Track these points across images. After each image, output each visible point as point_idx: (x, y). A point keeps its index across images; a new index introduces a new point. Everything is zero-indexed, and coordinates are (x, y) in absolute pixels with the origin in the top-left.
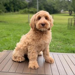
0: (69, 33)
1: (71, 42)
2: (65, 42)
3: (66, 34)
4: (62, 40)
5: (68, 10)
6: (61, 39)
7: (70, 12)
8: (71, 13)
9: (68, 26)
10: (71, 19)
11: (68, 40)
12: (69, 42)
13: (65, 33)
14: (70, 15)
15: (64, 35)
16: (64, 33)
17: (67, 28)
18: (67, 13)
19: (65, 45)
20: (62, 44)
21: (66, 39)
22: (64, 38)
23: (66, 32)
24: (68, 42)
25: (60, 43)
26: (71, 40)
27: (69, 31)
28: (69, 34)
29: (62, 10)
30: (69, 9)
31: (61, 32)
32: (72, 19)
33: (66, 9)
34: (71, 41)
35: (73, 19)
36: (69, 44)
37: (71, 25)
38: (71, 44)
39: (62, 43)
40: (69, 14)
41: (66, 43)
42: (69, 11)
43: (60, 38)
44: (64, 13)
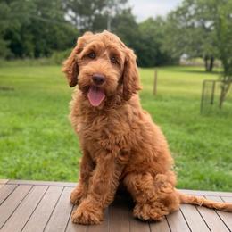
0: (205, 125)
1: (210, 154)
2: (191, 152)
3: (196, 129)
4: (182, 146)
5: (201, 57)
6: (179, 144)
7: (209, 62)
8: (212, 66)
9: (202, 104)
10: (212, 83)
11: (201, 146)
12: (205, 153)
13: (192, 127)
14: (209, 70)
15: (190, 132)
16: (188, 125)
17: (198, 111)
18: (199, 65)
19: (192, 163)
20: (184, 161)
21: (194, 145)
22: (189, 141)
23: (194, 123)
24: (203, 154)
25: (177, 156)
26: (211, 148)
27: (204, 119)
28: (205, 128)
29: (185, 56)
30: (204, 54)
31: (179, 124)
32: (214, 82)
33: (195, 53)
34: (210, 151)
35: (217, 84)
36: (203, 161)
37: (212, 103)
38: (210, 162)
39: (184, 158)
40: (203, 69)
41: (193, 156)
42: (206, 59)
43: (177, 142)
44: (189, 65)
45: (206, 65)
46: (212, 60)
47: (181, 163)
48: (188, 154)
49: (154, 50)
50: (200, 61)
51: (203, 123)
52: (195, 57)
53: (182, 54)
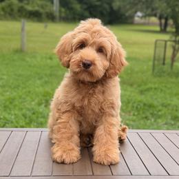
0: (156, 86)
1: (160, 113)
2: (141, 112)
3: (148, 90)
4: (133, 107)
5: (155, 15)
6: (130, 105)
7: (163, 21)
8: (166, 25)
9: (154, 65)
10: (164, 43)
11: (151, 106)
12: (155, 112)
13: (143, 87)
15: (142, 92)
16: (139, 86)
17: (150, 72)
18: (153, 24)
19: (142, 122)
20: (134, 121)
21: (145, 105)
22: (140, 101)
23: (146, 84)
24: (152, 114)
25: (128, 117)
26: (160, 108)
27: (156, 80)
28: (155, 89)
29: (139, 14)
30: (159, 12)
31: (131, 85)
32: (166, 41)
33: (149, 11)
34: (160, 111)
35: (169, 43)
36: (153, 120)
37: (164, 64)
38: (160, 121)
39: (135, 117)
40: (158, 29)
41: (144, 116)
42: (160, 18)
43: (129, 103)
44: (144, 24)
45: (161, 25)
46: (166, 19)
47: (132, 123)
48: (139, 114)
49: (106, 6)
50: (154, 20)
51: (155, 83)
52: (150, 15)
53: (136, 12)
